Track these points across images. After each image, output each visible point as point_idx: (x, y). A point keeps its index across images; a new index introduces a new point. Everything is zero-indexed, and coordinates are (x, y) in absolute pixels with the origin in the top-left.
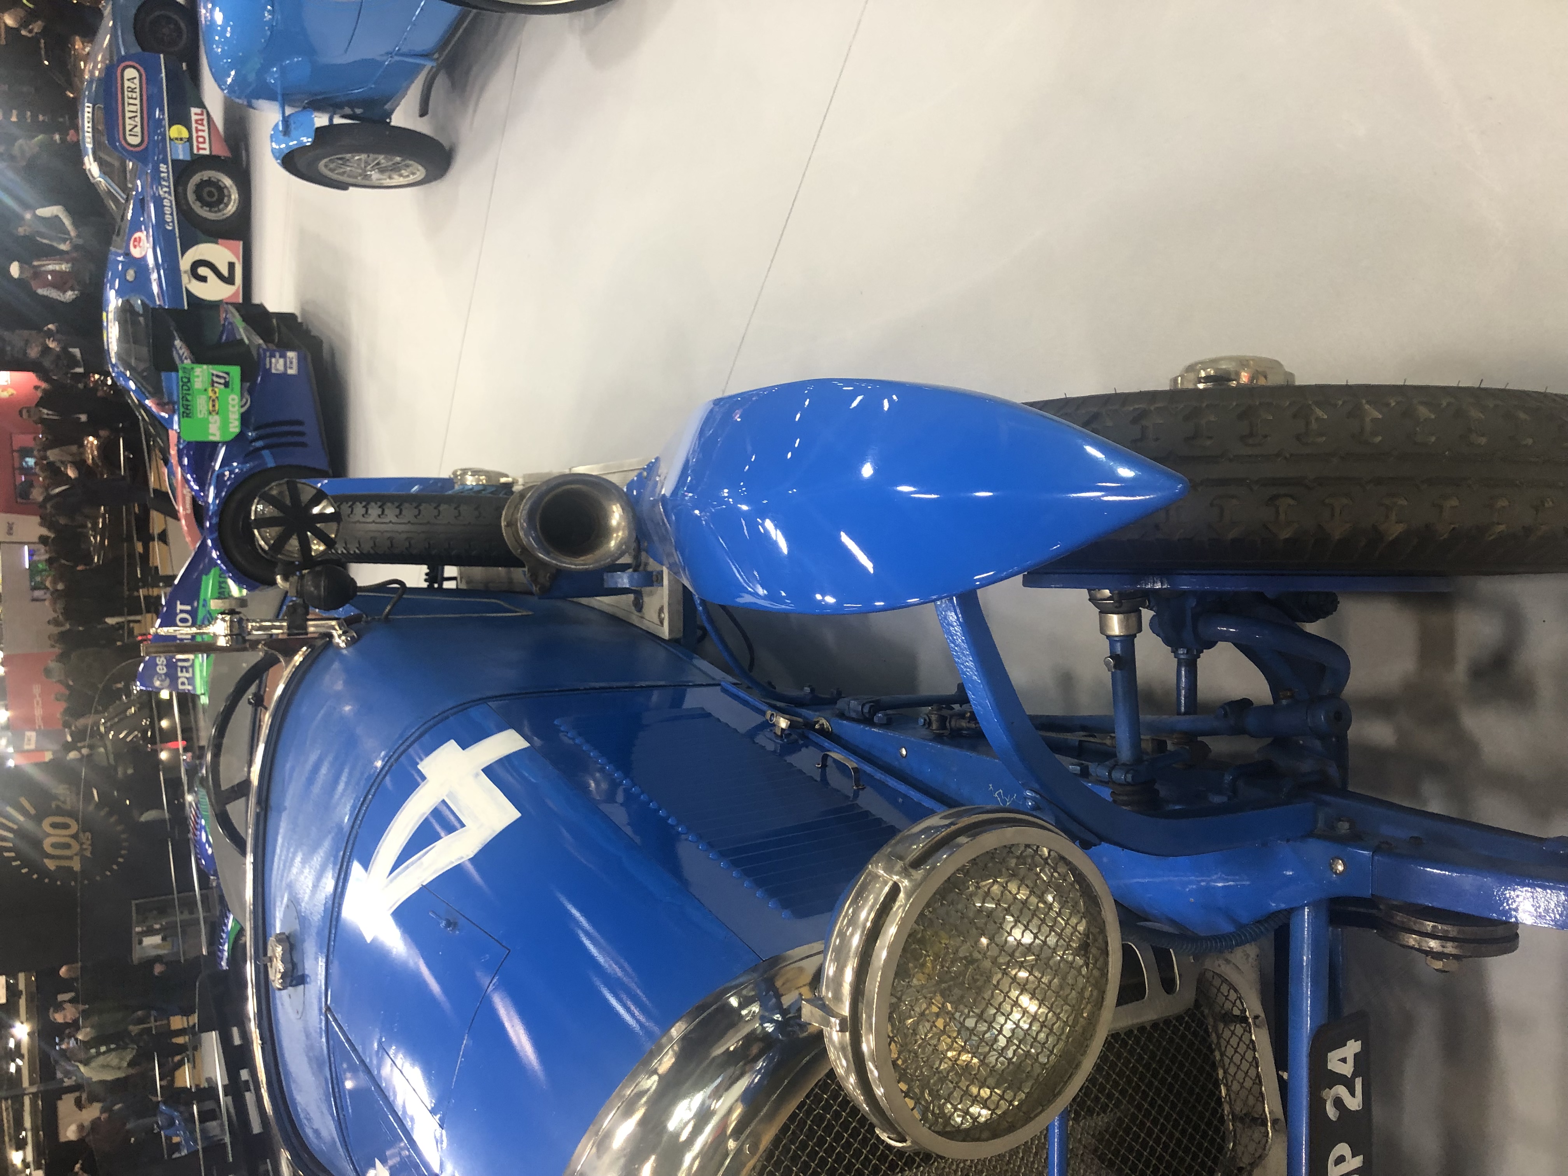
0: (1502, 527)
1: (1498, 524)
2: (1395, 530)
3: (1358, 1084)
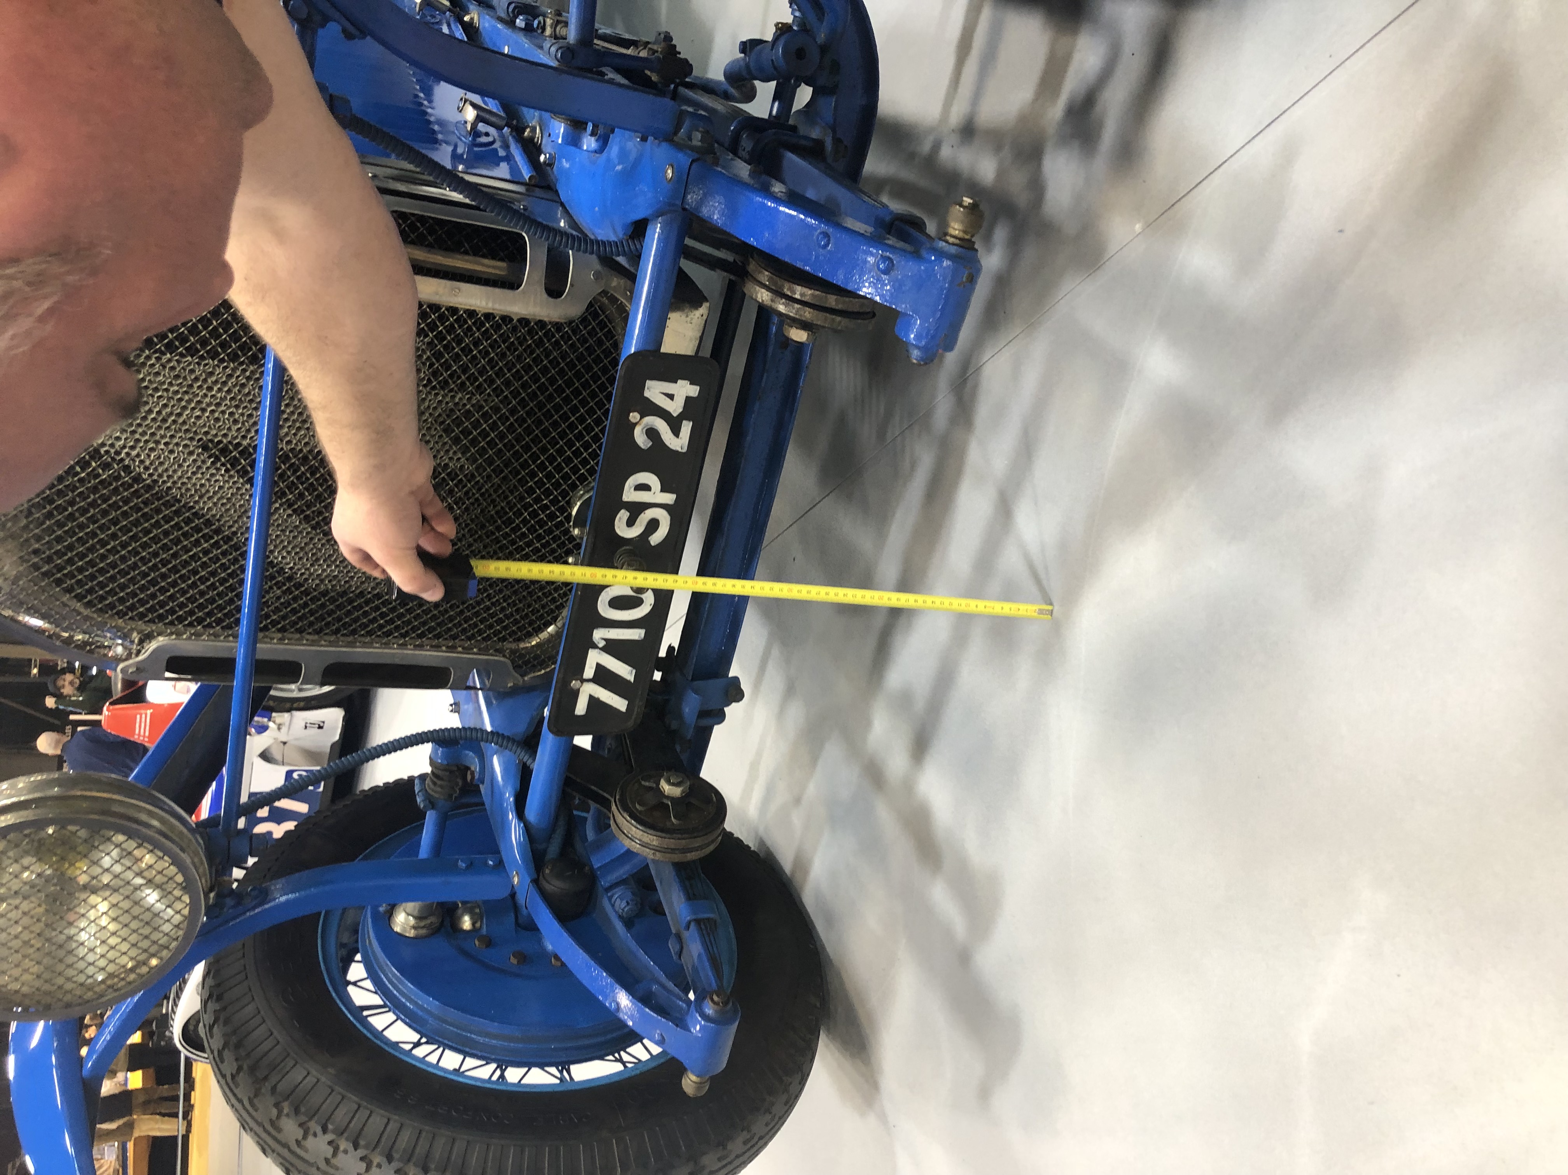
3: (687, 427)
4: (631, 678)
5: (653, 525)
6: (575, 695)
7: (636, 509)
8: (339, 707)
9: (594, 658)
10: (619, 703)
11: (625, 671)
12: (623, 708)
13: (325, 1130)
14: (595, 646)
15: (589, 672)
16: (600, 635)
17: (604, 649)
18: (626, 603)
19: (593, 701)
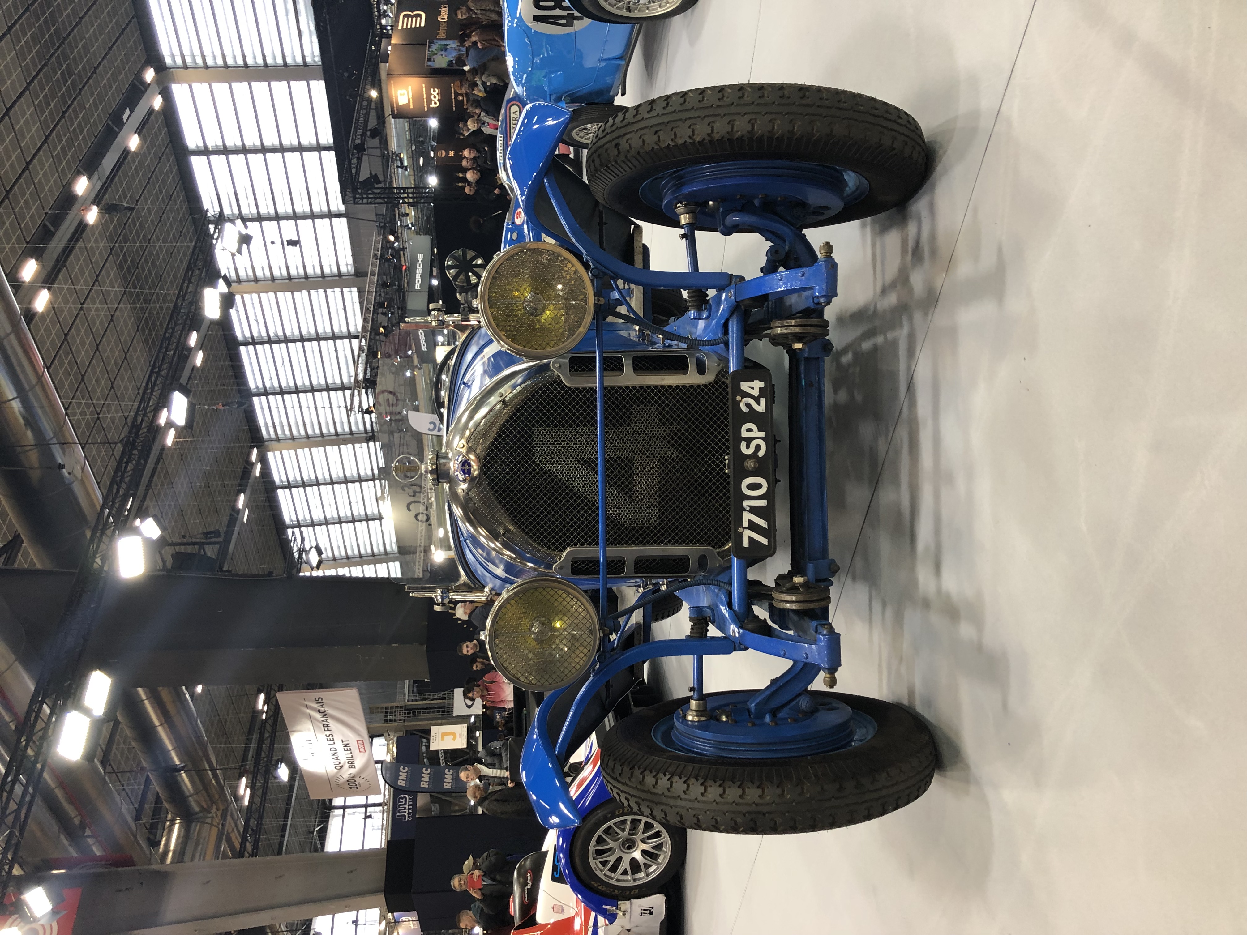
3: (763, 401)
4: (766, 526)
6: (741, 535)
7: (749, 440)
8: (660, 893)
9: (747, 516)
10: (764, 541)
11: (763, 523)
12: (766, 544)
14: (746, 510)
15: (746, 524)
16: (746, 503)
17: (751, 512)
18: (754, 487)
19: (751, 539)
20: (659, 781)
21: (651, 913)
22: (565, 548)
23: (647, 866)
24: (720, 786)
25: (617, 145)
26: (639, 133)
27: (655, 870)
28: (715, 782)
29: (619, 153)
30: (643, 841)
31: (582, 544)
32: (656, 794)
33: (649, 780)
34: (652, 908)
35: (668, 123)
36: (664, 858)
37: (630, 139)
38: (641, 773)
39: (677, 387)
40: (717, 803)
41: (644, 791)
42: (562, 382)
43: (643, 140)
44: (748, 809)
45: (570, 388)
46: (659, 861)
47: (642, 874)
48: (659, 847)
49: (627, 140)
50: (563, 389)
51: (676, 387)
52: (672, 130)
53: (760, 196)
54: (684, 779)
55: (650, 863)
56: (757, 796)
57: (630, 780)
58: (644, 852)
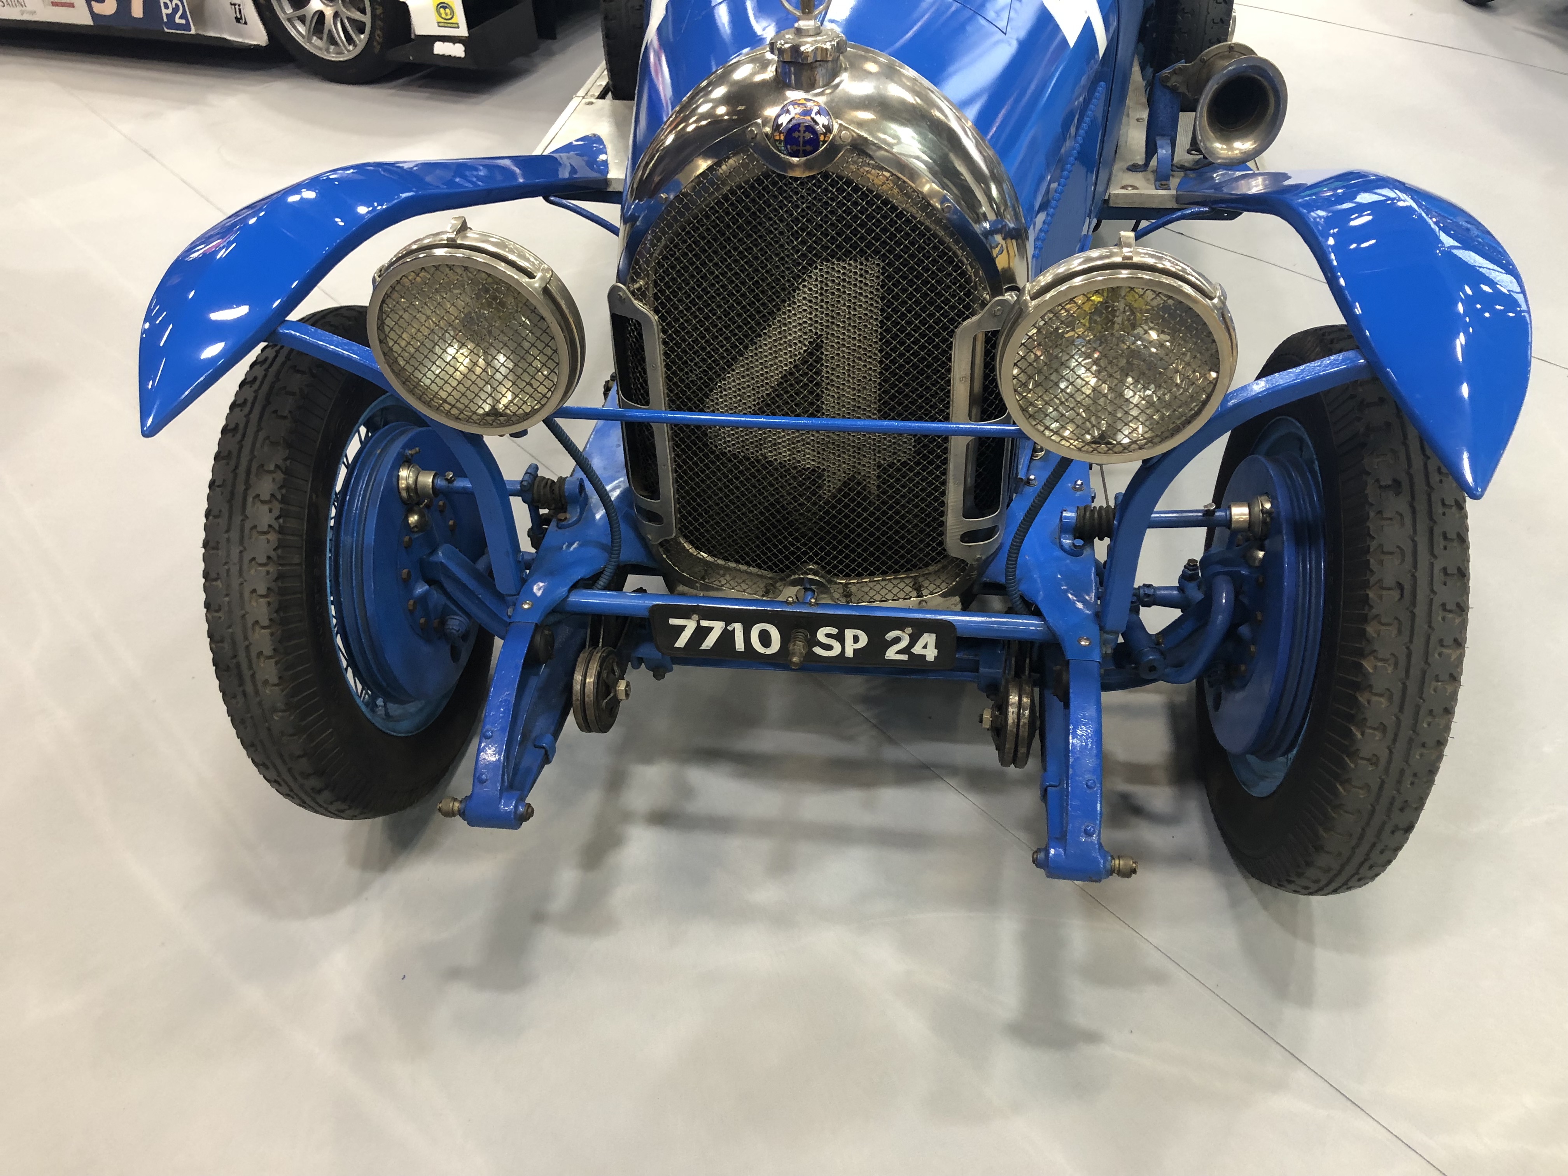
0: (1359, 736)
1: (1363, 734)
2: (1368, 665)
3: (904, 657)
4: (703, 647)
5: (829, 648)
6: (687, 617)
7: (841, 638)
8: (269, 38)
9: (718, 627)
10: (681, 642)
11: (709, 642)
12: (676, 645)
13: (277, 518)
14: (727, 625)
15: (705, 623)
16: (738, 628)
17: (725, 631)
18: (765, 639)
19: (683, 628)
20: (266, 508)
21: (238, 20)
22: (656, 311)
23: (302, 19)
24: (271, 620)
25: (1397, 484)
26: (1408, 547)
27: (298, 31)
28: (277, 612)
29: (1381, 487)
30: (336, 15)
31: (665, 343)
32: (245, 499)
33: (266, 486)
34: (246, 23)
35: (1413, 615)
36: (320, 49)
37: (1402, 524)
38: (277, 466)
39: (943, 504)
40: (243, 616)
41: (248, 473)
42: (964, 320)
43: (1391, 553)
44: (244, 666)
45: (952, 333)
46: (315, 39)
47: (289, 10)
48: (332, 41)
49: (1401, 515)
50: (952, 321)
51: (943, 502)
52: (1396, 618)
53: (1253, 648)
54: (273, 554)
55: (308, 23)
56: (267, 677)
57: (268, 438)
58: (321, 15)
